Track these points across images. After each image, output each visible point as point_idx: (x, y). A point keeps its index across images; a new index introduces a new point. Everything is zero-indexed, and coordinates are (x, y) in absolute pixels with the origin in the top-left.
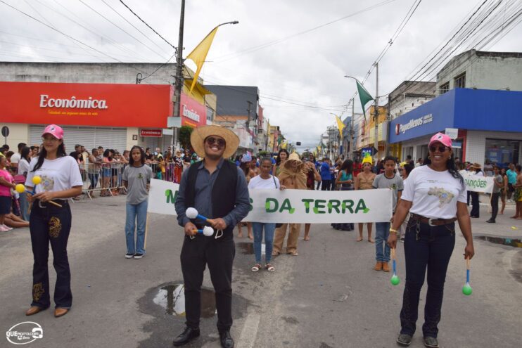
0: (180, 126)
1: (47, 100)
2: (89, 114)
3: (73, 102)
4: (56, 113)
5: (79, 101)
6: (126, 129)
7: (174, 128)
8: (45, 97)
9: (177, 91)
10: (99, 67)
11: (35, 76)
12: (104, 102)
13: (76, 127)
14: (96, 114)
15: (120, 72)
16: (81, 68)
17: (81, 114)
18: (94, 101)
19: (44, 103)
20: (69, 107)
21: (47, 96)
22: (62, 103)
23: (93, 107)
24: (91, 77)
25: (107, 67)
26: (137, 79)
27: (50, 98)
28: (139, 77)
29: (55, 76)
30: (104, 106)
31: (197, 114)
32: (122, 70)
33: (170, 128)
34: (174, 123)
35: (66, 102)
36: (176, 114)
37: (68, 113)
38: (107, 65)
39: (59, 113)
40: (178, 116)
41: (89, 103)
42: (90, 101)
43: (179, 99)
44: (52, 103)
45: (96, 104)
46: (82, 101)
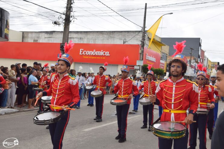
0: (142, 65)
1: (83, 51)
2: (101, 58)
3: (94, 52)
4: (86, 57)
5: (97, 52)
6: (118, 65)
7: (140, 66)
8: (82, 50)
9: (142, 48)
10: (106, 33)
11: (76, 38)
12: (108, 52)
13: (95, 64)
14: (104, 58)
15: (117, 35)
16: (97, 34)
17: (98, 58)
18: (103, 52)
19: (82, 53)
20: (92, 55)
21: (83, 50)
22: (89, 53)
23: (103, 55)
24: (102, 38)
25: (110, 33)
26: (124, 42)
27: (84, 50)
28: (125, 41)
29: (85, 38)
30: (108, 55)
31: (155, 58)
32: (118, 35)
33: (138, 66)
34: (140, 63)
35: (91, 52)
36: (141, 59)
37: (92, 58)
38: (110, 32)
39: (88, 57)
40: (142, 60)
41: (101, 53)
42: (102, 52)
43: (143, 52)
44: (85, 53)
45: (104, 53)
46: (98, 52)
